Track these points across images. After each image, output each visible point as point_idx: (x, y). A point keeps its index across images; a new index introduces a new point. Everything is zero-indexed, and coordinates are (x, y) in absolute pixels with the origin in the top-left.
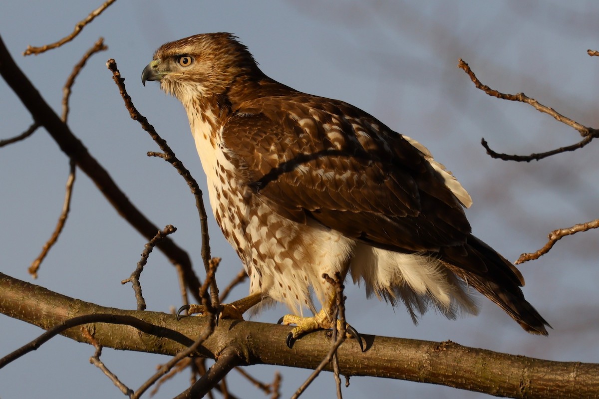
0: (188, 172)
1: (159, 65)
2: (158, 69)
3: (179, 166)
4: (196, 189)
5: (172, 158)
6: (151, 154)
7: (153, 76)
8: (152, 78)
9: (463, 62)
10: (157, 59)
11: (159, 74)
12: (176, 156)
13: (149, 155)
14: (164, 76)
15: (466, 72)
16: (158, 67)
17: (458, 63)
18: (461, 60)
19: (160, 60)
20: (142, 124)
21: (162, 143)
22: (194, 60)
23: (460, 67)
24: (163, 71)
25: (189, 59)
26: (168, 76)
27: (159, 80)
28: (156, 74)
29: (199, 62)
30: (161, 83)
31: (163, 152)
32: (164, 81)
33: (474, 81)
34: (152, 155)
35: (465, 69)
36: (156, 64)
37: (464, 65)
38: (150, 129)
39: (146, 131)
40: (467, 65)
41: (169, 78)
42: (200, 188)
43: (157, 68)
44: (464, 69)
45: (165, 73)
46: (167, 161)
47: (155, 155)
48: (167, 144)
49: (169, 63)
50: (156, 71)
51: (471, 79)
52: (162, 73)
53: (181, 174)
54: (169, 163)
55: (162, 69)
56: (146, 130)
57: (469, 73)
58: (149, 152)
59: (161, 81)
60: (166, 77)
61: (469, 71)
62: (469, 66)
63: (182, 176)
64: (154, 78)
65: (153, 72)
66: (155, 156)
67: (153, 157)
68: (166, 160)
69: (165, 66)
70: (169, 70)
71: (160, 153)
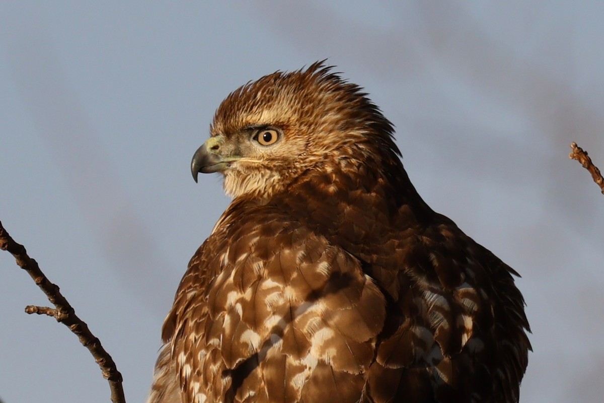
0: (97, 341)
1: (221, 144)
2: (221, 152)
3: (82, 330)
4: (111, 372)
5: (69, 317)
6: (32, 309)
7: (211, 164)
8: (209, 168)
9: (579, 148)
10: (217, 135)
11: (222, 160)
12: (76, 314)
13: (29, 312)
14: (230, 163)
15: (584, 166)
16: (220, 148)
17: (571, 151)
18: (576, 146)
19: (221, 136)
20: (17, 258)
21: (52, 290)
22: (282, 135)
23: (573, 157)
24: (227, 156)
25: (274, 134)
26: (238, 163)
27: (221, 171)
28: (216, 161)
29: (288, 139)
30: (225, 176)
31: (53, 307)
32: (230, 172)
33: (599, 181)
34: (34, 311)
35: (583, 161)
36: (215, 144)
37: (581, 154)
38: (30, 266)
39: (24, 270)
40: (586, 153)
41: (240, 168)
42: (118, 369)
43: (217, 151)
44: (580, 162)
45: (231, 159)
46: (61, 323)
47: (39, 311)
48: (61, 291)
49: (238, 142)
50: (216, 156)
51: (593, 179)
52: (226, 160)
53: (85, 345)
54: (63, 325)
55: (226, 153)
56: (23, 268)
57: (589, 168)
58: (28, 307)
59: (226, 172)
60: (234, 165)
61: (589, 165)
62: (589, 155)
63: (86, 348)
64: (213, 167)
65: (211, 158)
66: (38, 313)
67: (35, 314)
68: (59, 321)
69: (231, 147)
70: (238, 153)
71: (48, 309)
